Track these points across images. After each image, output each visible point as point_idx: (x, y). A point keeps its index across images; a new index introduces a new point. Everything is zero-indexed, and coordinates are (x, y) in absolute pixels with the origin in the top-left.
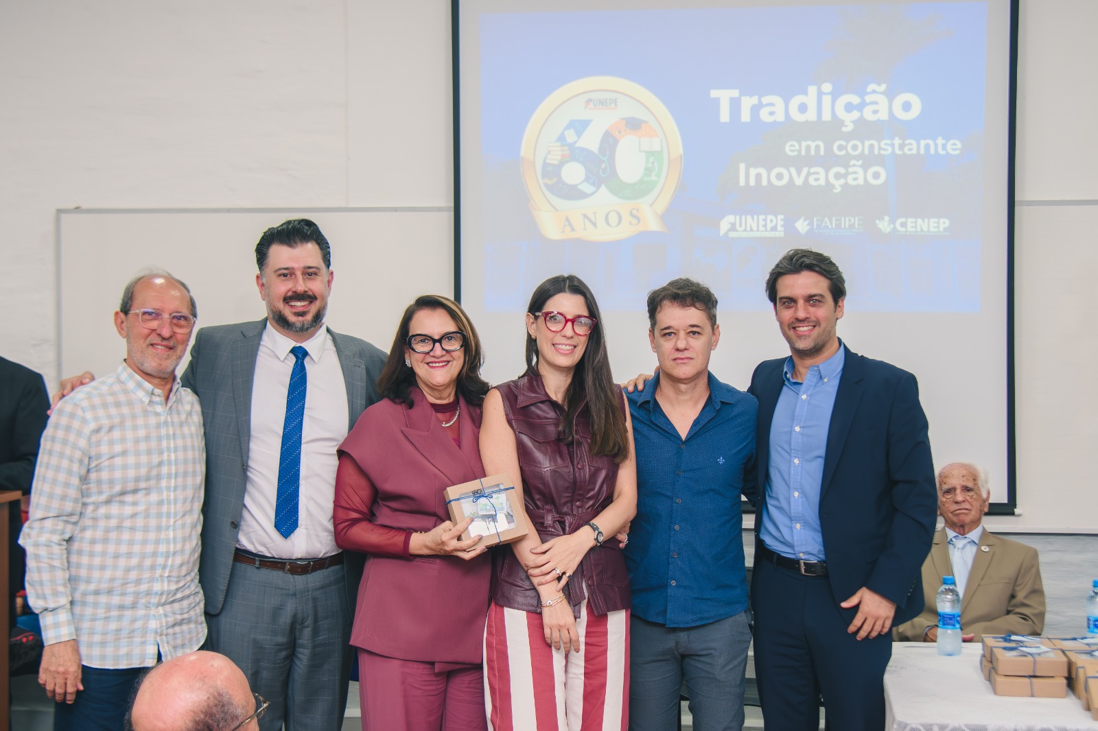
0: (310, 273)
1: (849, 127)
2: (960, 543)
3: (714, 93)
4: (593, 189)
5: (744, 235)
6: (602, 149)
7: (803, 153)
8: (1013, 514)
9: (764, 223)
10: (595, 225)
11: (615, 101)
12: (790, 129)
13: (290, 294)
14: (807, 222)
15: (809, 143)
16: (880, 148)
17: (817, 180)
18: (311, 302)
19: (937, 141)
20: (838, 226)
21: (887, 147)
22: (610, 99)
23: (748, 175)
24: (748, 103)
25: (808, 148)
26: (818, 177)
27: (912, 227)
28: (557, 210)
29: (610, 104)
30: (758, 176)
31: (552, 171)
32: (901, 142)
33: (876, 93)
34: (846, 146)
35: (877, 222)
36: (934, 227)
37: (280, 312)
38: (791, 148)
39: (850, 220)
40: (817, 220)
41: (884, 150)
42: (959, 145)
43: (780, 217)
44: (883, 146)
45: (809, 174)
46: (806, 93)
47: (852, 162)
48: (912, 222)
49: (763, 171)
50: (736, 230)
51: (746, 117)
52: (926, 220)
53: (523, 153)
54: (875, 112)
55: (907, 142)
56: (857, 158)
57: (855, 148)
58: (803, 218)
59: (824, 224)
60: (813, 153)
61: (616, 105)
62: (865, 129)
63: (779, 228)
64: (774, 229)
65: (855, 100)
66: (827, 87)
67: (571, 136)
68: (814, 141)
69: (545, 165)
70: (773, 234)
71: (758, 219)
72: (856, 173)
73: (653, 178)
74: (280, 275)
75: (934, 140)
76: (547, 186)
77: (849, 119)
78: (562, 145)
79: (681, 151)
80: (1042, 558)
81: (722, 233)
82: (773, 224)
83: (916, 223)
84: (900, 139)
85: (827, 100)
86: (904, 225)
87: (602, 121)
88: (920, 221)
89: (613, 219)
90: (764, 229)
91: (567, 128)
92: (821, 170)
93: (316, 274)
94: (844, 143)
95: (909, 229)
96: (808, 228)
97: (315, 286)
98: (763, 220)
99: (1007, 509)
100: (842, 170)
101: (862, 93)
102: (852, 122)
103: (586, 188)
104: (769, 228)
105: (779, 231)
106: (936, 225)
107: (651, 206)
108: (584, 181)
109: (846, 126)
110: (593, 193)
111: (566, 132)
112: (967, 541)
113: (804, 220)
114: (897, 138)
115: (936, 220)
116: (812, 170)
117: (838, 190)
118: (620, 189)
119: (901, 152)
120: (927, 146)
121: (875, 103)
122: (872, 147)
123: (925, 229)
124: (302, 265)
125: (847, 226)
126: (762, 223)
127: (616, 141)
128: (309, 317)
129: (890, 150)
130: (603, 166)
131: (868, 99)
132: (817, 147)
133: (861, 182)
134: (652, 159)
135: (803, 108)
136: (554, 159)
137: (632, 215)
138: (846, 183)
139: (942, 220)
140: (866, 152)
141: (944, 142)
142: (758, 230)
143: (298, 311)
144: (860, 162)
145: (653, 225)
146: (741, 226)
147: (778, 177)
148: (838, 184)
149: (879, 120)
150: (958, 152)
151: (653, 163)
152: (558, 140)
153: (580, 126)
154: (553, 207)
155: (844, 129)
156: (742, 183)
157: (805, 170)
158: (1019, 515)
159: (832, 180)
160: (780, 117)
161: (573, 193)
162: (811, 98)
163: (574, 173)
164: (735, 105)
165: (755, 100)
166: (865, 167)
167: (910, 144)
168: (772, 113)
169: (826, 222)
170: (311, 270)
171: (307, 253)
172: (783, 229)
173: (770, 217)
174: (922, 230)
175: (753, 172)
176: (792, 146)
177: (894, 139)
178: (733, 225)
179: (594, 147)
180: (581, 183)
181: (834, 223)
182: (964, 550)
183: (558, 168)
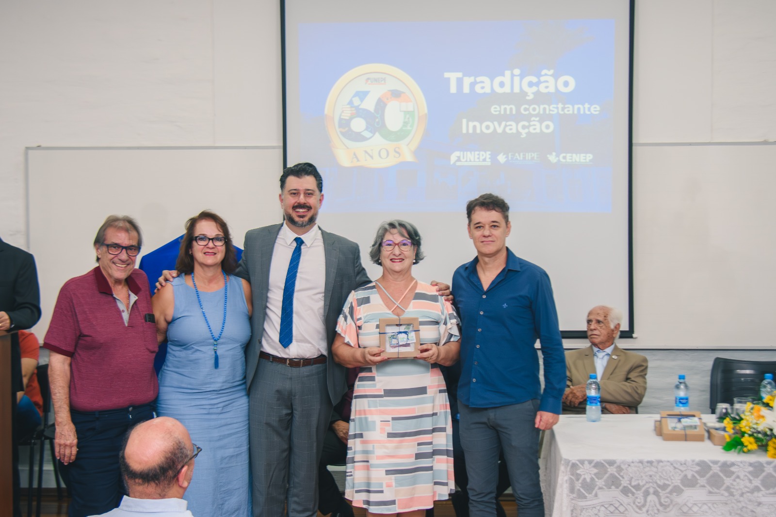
0: (308, 193)
1: (531, 97)
2: (601, 355)
3: (447, 75)
4: (371, 135)
5: (466, 164)
6: (376, 110)
8: (631, 337)
9: (478, 156)
10: (372, 157)
11: (384, 79)
12: (494, 98)
13: (296, 204)
14: (505, 156)
15: (506, 106)
16: (550, 110)
17: (511, 129)
18: (309, 210)
19: (585, 106)
20: (524, 158)
21: (555, 109)
22: (382, 78)
23: (468, 126)
24: (467, 81)
25: (505, 109)
26: (512, 128)
27: (570, 159)
28: (348, 148)
29: (382, 81)
30: (475, 127)
31: (345, 124)
32: (562, 106)
33: (547, 74)
34: (529, 108)
35: (548, 156)
37: (290, 215)
38: (494, 110)
39: (531, 155)
40: (511, 155)
41: (553, 111)
42: (598, 108)
44: (552, 109)
45: (506, 126)
46: (503, 75)
47: (533, 119)
48: (570, 156)
49: (477, 124)
50: (461, 161)
51: (466, 90)
52: (578, 155)
53: (326, 111)
54: (547, 87)
55: (566, 106)
56: (536, 116)
57: (534, 109)
58: (502, 154)
59: (515, 157)
60: (508, 112)
61: (385, 82)
62: (541, 97)
63: (488, 160)
64: (484, 160)
65: (534, 79)
66: (517, 72)
67: (357, 101)
68: (509, 105)
69: (341, 120)
70: (484, 164)
71: (474, 155)
72: (535, 125)
73: (409, 128)
74: (291, 194)
75: (583, 105)
76: (341, 132)
77: (530, 92)
78: (351, 107)
79: (426, 111)
80: (650, 364)
81: (452, 162)
82: (484, 157)
83: (572, 156)
84: (562, 104)
85: (517, 80)
86: (565, 158)
87: (376, 92)
88: (574, 155)
89: (384, 153)
90: (478, 160)
91: (355, 96)
92: (513, 124)
93: (312, 194)
94: (527, 106)
95: (568, 160)
96: (506, 159)
97: (312, 201)
98: (478, 154)
99: (628, 334)
100: (526, 123)
101: (539, 76)
102: (533, 93)
103: (367, 134)
104: (481, 160)
105: (488, 162)
106: (584, 158)
107: (408, 145)
108: (365, 130)
109: (529, 96)
110: (371, 138)
111: (354, 99)
112: (604, 354)
113: (504, 155)
114: (560, 104)
115: (584, 155)
116: (508, 123)
117: (524, 136)
118: (388, 135)
119: (562, 113)
120: (579, 109)
121: (547, 82)
122: (545, 109)
123: (578, 160)
124: (304, 188)
125: (530, 158)
126: (477, 156)
127: (385, 105)
128: (306, 219)
129: (556, 111)
130: (377, 120)
131: (542, 79)
132: (511, 109)
133: (538, 131)
134: (408, 116)
135: (502, 84)
136: (346, 115)
137: (396, 152)
138: (529, 131)
139: (588, 155)
140: (541, 112)
141: (589, 106)
142: (474, 161)
143: (300, 214)
144: (537, 119)
145: (409, 157)
146: (464, 158)
147: (486, 128)
148: (524, 132)
149: (549, 92)
150: (597, 113)
151: (409, 118)
152: (349, 104)
153: (362, 95)
154: (346, 146)
155: (528, 98)
156: (464, 131)
157: (503, 124)
158: (636, 338)
159: (520, 130)
160: (488, 90)
161: (358, 137)
162: (507, 78)
163: (358, 125)
164: (460, 82)
165: (472, 79)
166: (541, 122)
167: (568, 107)
168: (483, 88)
169: (517, 156)
170: (309, 191)
171: (308, 182)
172: (490, 160)
173: (482, 153)
174: (576, 161)
175: (471, 124)
176: (495, 108)
177: (558, 104)
178: (459, 157)
179: (372, 108)
180: (363, 131)
181: (522, 156)
182: (603, 358)
183: (348, 122)
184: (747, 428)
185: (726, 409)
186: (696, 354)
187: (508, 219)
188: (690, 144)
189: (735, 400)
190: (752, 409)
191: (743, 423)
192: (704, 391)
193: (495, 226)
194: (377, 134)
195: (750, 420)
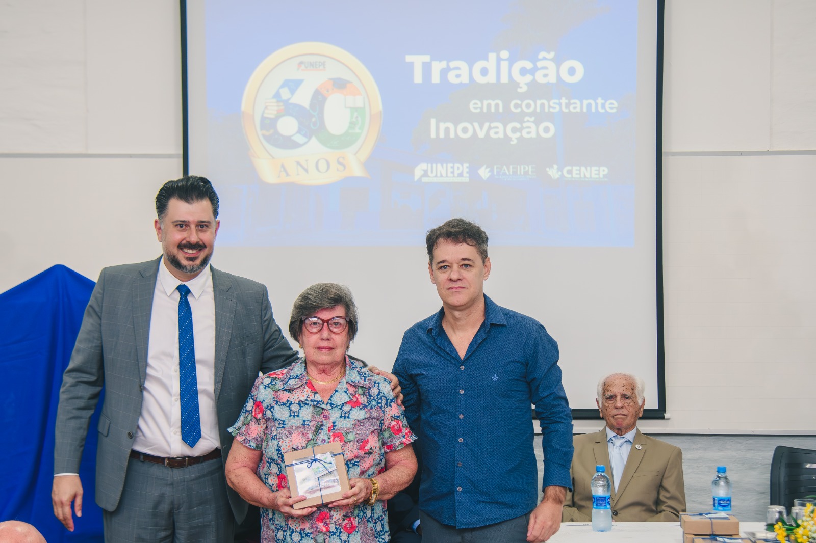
0: (202, 226)
1: (523, 89)
2: (618, 442)
3: (409, 58)
4: (305, 140)
5: (435, 180)
6: (312, 106)
7: (485, 110)
8: (663, 418)
9: (452, 170)
10: (306, 170)
11: (324, 64)
12: (474, 90)
13: (184, 242)
14: (488, 169)
15: (490, 101)
16: (550, 107)
17: (496, 133)
18: (200, 250)
19: (597, 101)
20: (515, 173)
21: (555, 105)
22: (320, 62)
23: (438, 129)
24: (437, 67)
25: (489, 106)
26: (498, 131)
27: (577, 174)
28: (273, 158)
29: (319, 66)
30: (447, 130)
31: (269, 124)
32: (567, 101)
33: (546, 59)
34: (521, 104)
35: (548, 169)
36: (596, 174)
37: (175, 256)
38: (474, 106)
39: (524, 168)
40: (497, 168)
41: (553, 108)
42: (616, 105)
43: (466, 165)
44: (552, 105)
45: (490, 128)
46: (486, 59)
47: (526, 118)
48: (577, 170)
49: (451, 126)
50: (428, 176)
51: (436, 79)
52: (588, 168)
53: (243, 107)
54: (545, 76)
55: (572, 101)
56: (530, 115)
57: (528, 106)
58: (484, 167)
59: (502, 171)
60: (493, 110)
61: (324, 68)
62: (536, 91)
63: (465, 174)
64: (461, 175)
65: (529, 65)
66: (505, 54)
67: (285, 94)
68: (493, 100)
69: (263, 119)
70: (460, 180)
71: (447, 168)
72: (529, 127)
73: (357, 131)
74: (177, 226)
75: (595, 99)
76: (264, 136)
77: (523, 82)
78: (278, 102)
79: (381, 107)
81: (416, 178)
82: (460, 171)
83: (580, 170)
84: (566, 99)
85: (505, 65)
86: (570, 172)
87: (312, 82)
88: (583, 169)
89: (323, 166)
90: (452, 175)
91: (283, 86)
92: (500, 125)
93: (207, 226)
94: (519, 102)
95: (574, 175)
96: (489, 174)
97: (205, 238)
98: (452, 167)
99: (658, 414)
100: (518, 125)
101: (534, 60)
102: (526, 84)
103: (299, 139)
104: (456, 175)
105: (465, 177)
106: (597, 172)
107: (355, 154)
108: (297, 133)
109: (521, 87)
110: (305, 143)
111: (281, 91)
112: (623, 440)
113: (486, 168)
114: (564, 99)
115: (597, 168)
116: (493, 125)
117: (514, 142)
118: (329, 140)
119: (567, 110)
120: (589, 105)
121: (545, 68)
122: (542, 105)
123: (588, 175)
124: (196, 219)
125: (522, 173)
126: (450, 170)
127: (325, 99)
128: (197, 262)
129: (558, 108)
130: (314, 120)
131: (540, 64)
132: (497, 105)
133: (534, 135)
134: (355, 115)
135: (484, 72)
136: (271, 113)
137: (339, 163)
138: (522, 136)
139: (602, 168)
140: (538, 110)
141: (603, 101)
142: (447, 176)
144: (533, 119)
145: (357, 171)
146: (432, 172)
147: (464, 130)
148: (514, 137)
149: (548, 83)
150: (614, 111)
151: (357, 117)
152: (274, 97)
153: (293, 85)
154: (270, 155)
155: (519, 90)
156: (433, 135)
157: (487, 125)
158: (668, 419)
159: (509, 133)
160: (465, 79)
161: (287, 143)
162: (491, 63)
163: (288, 126)
164: (427, 68)
165: (443, 64)
166: (537, 123)
167: (575, 103)
168: (458, 76)
169: (505, 170)
170: (203, 224)
172: (468, 175)
173: (457, 165)
174: (585, 176)
175: (443, 126)
176: (476, 104)
177: (560, 99)
178: (426, 172)
179: (306, 104)
180: (295, 134)
181: (511, 170)
182: (621, 446)
183: (274, 121)
184: (805, 537)
185: (780, 513)
186: (751, 441)
187: (486, 256)
188: (741, 154)
189: (796, 502)
190: (813, 512)
191: (800, 531)
192: (764, 493)
193: (466, 265)
194: (314, 139)
195: (809, 527)
